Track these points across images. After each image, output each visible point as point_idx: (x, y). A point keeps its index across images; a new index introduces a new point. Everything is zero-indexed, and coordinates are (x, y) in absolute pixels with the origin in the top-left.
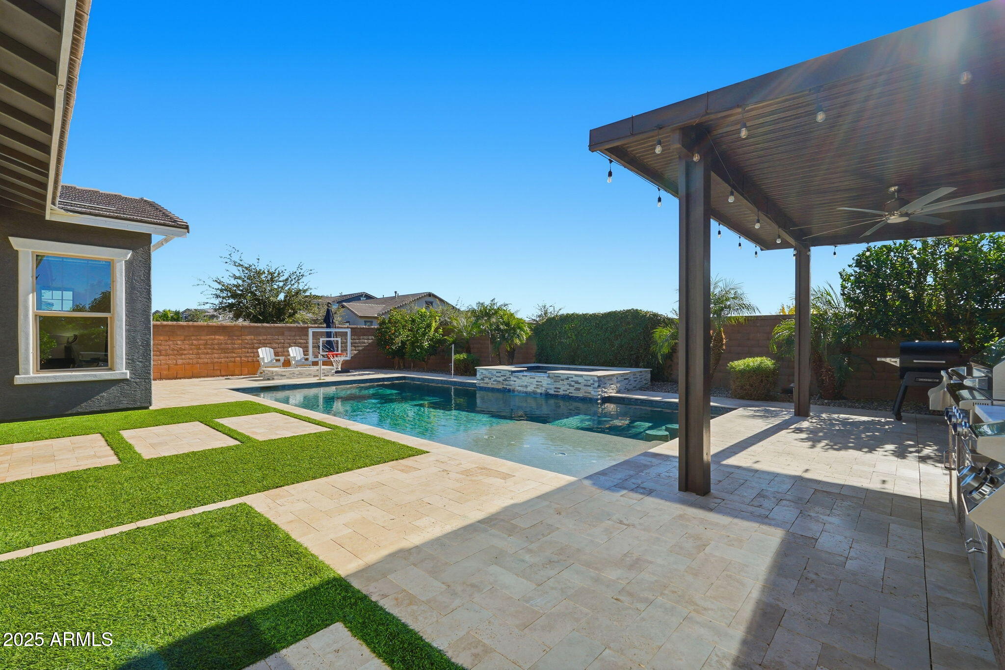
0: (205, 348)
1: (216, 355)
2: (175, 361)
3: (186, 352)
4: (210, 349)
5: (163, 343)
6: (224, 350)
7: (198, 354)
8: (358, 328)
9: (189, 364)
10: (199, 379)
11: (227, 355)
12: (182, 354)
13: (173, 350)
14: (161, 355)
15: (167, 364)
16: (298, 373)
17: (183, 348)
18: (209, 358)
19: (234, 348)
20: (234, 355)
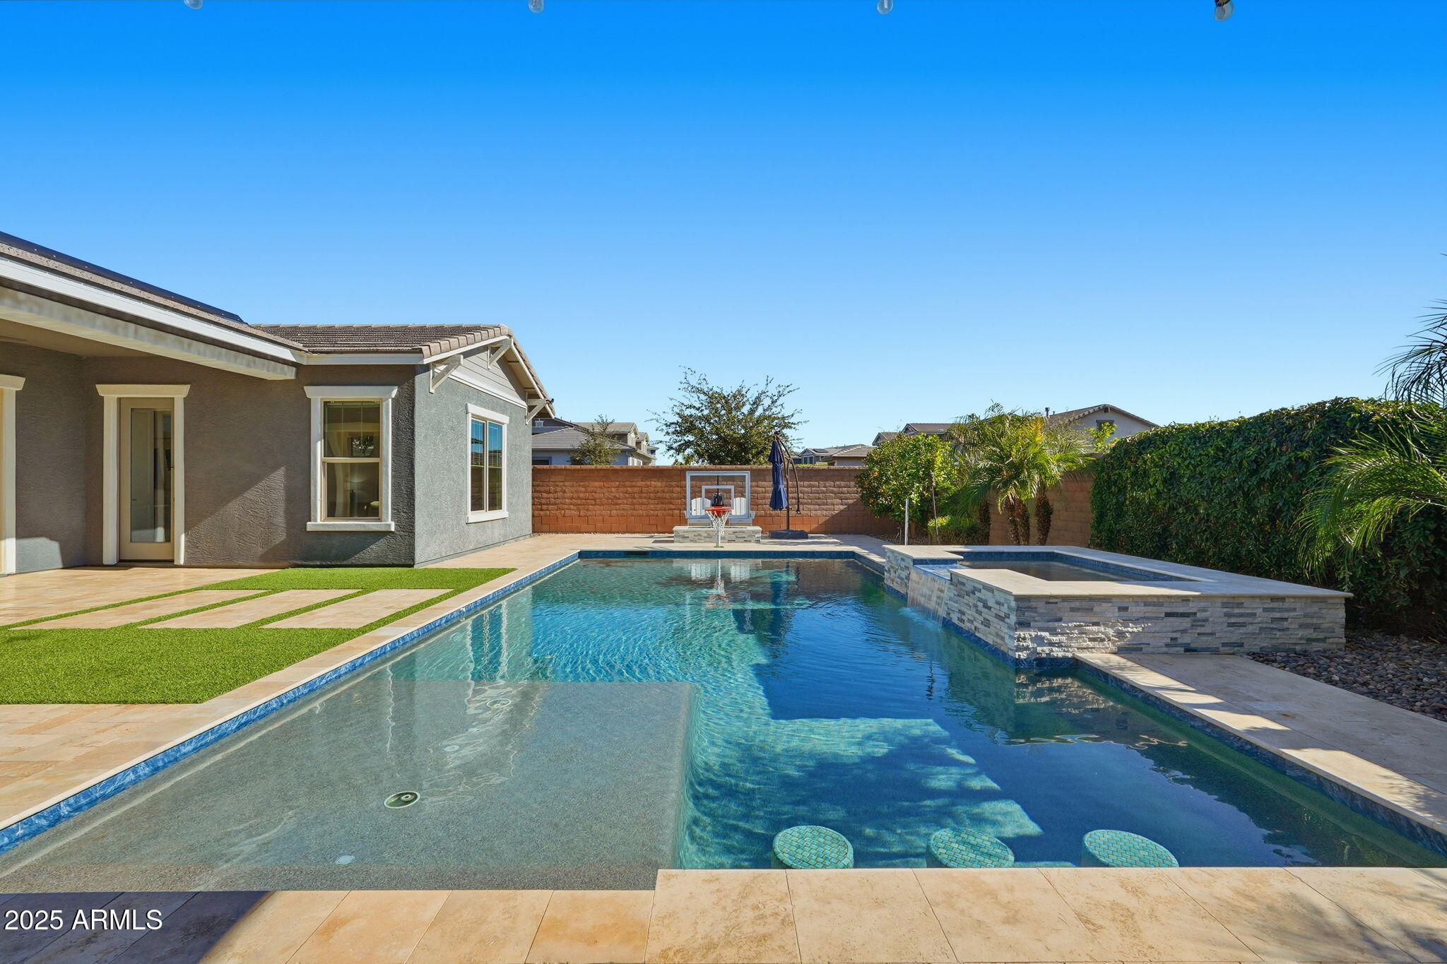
0: (641, 497)
1: (652, 506)
2: (609, 512)
3: (620, 501)
4: (645, 498)
5: (598, 490)
6: (661, 500)
7: (633, 504)
8: (846, 470)
9: (623, 516)
10: (616, 535)
11: (664, 506)
12: (617, 504)
13: (608, 498)
14: (596, 504)
15: (602, 515)
16: (706, 535)
17: (618, 496)
18: (645, 510)
19: (672, 498)
20: (673, 507)
